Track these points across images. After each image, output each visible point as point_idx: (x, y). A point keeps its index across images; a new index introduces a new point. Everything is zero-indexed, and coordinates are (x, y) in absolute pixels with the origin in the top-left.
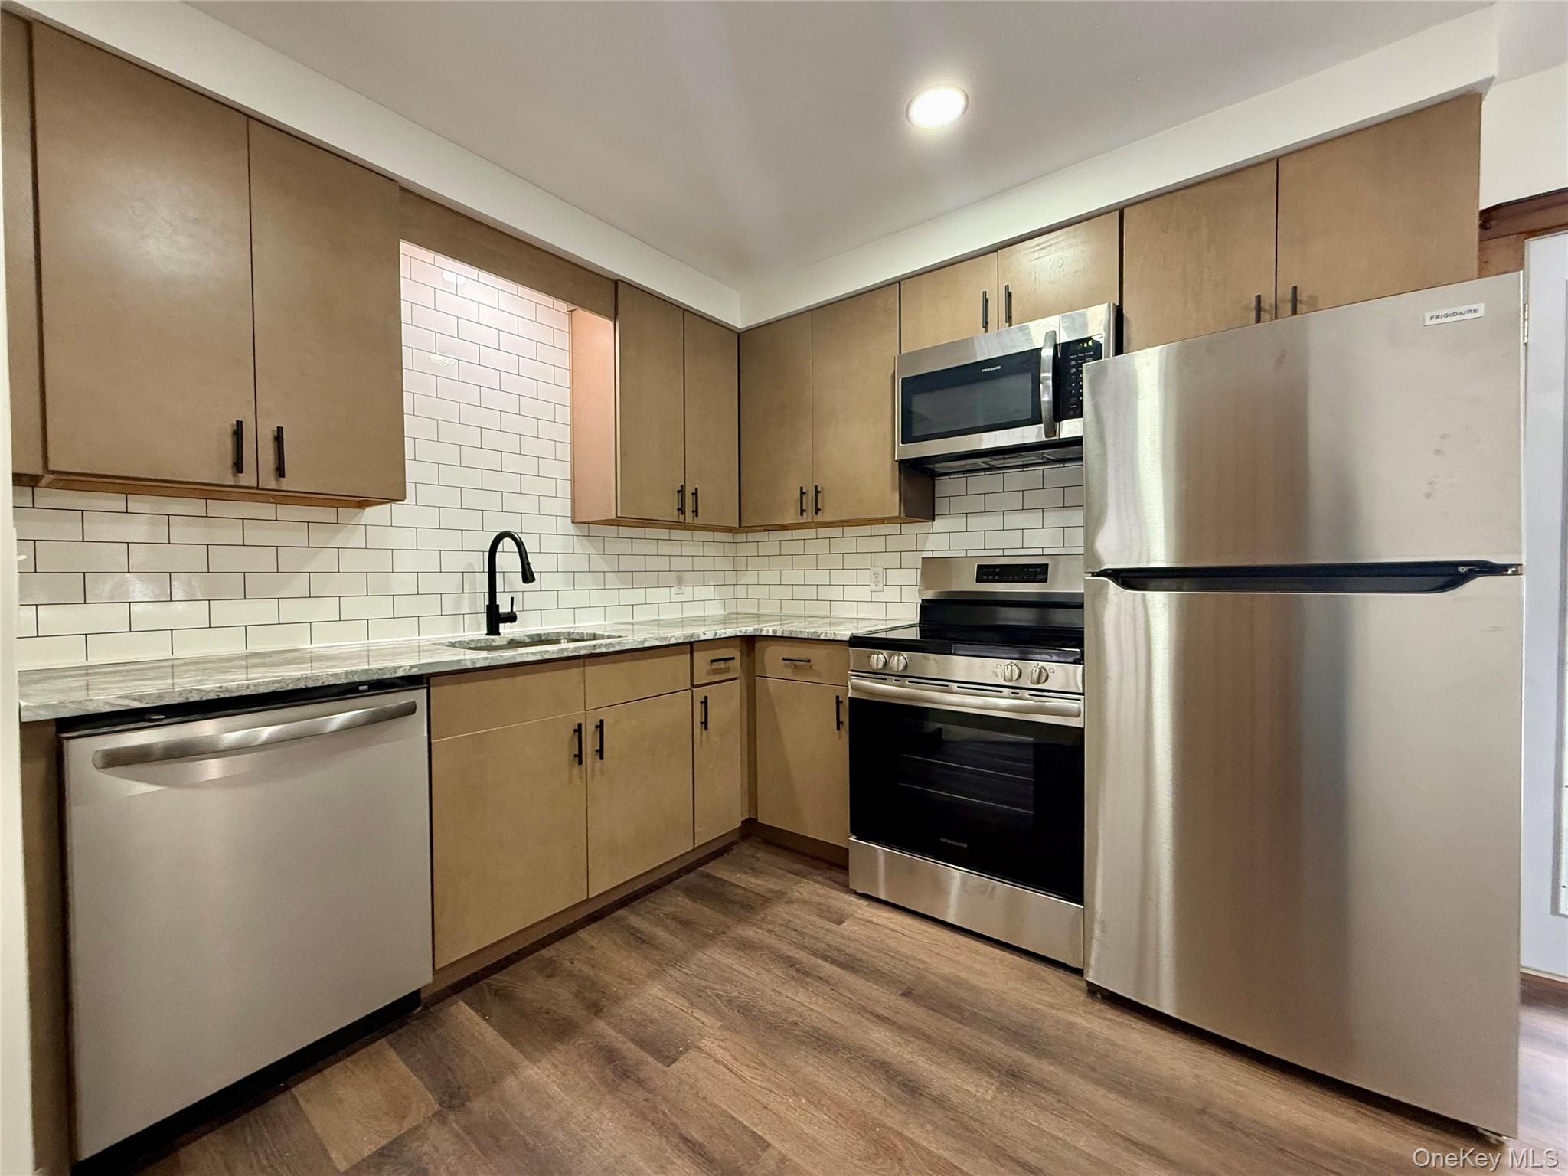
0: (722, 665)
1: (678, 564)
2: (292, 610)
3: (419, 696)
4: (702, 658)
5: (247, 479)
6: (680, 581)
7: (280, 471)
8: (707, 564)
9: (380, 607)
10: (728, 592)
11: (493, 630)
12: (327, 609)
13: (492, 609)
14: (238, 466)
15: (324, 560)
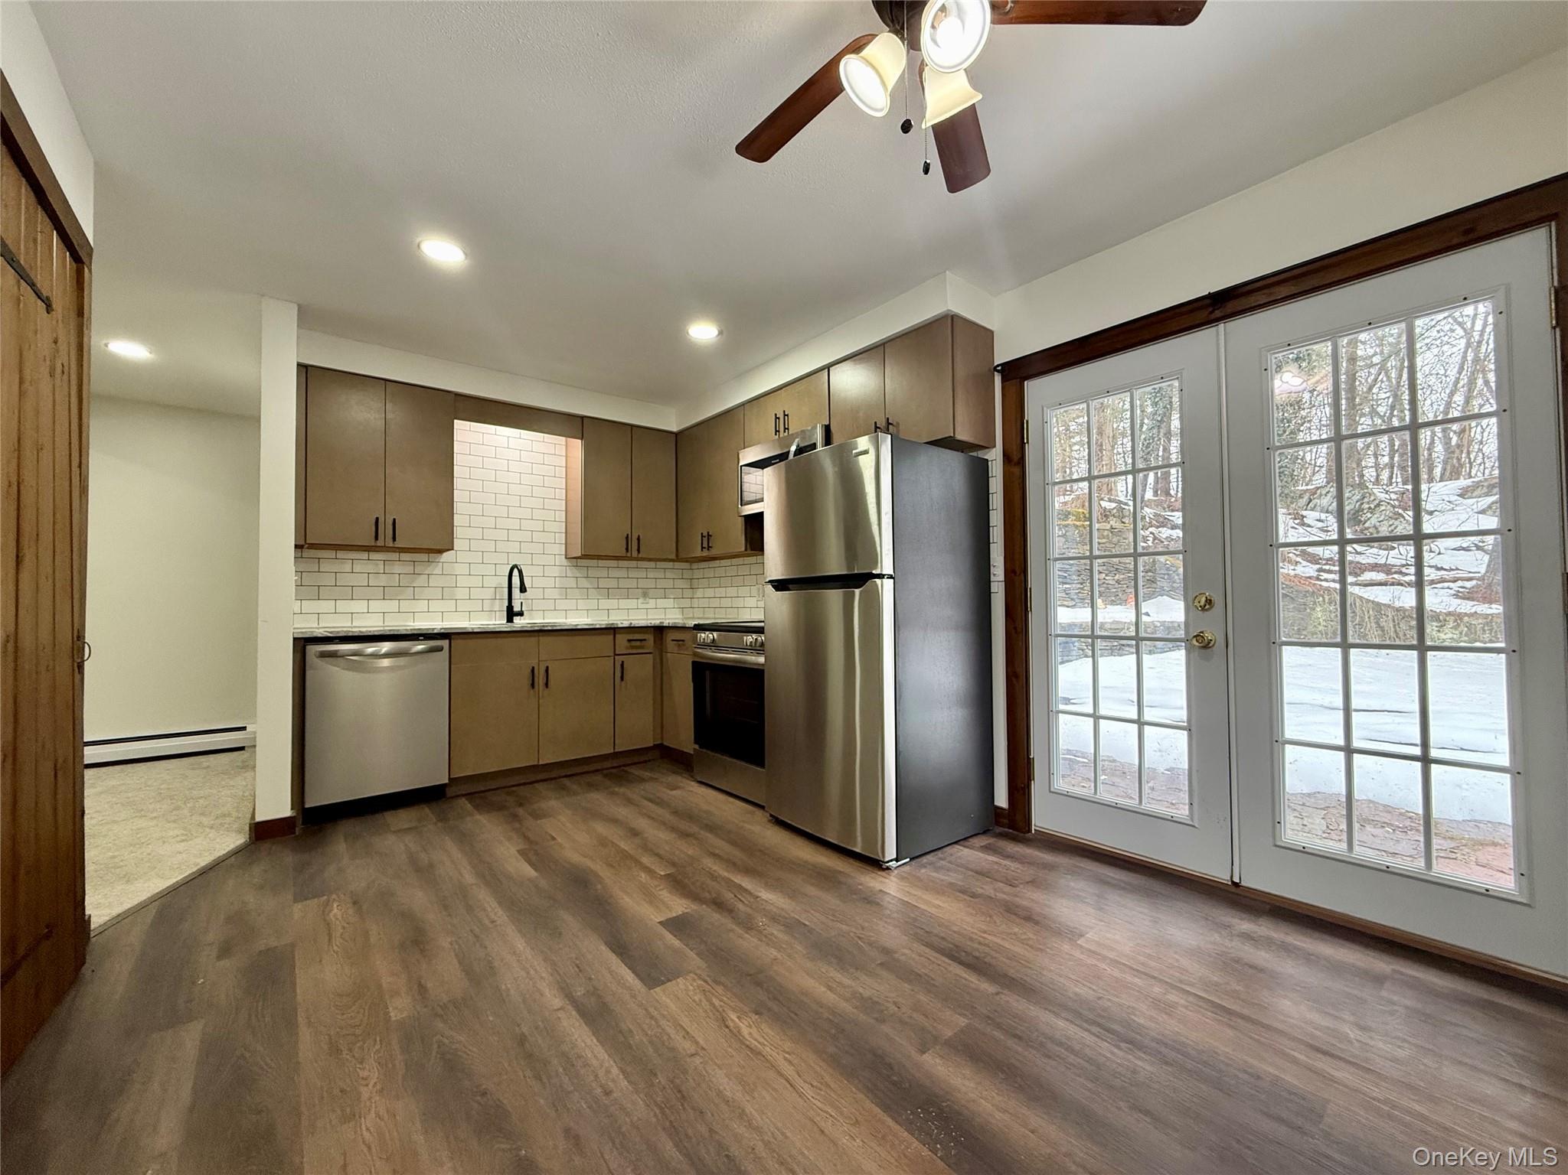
0: (638, 643)
2: (405, 605)
3: (445, 643)
4: (621, 639)
5: (380, 543)
7: (394, 539)
8: (669, 584)
9: (450, 605)
10: (686, 603)
11: (510, 620)
12: (422, 605)
13: (510, 608)
14: (376, 538)
15: (421, 580)
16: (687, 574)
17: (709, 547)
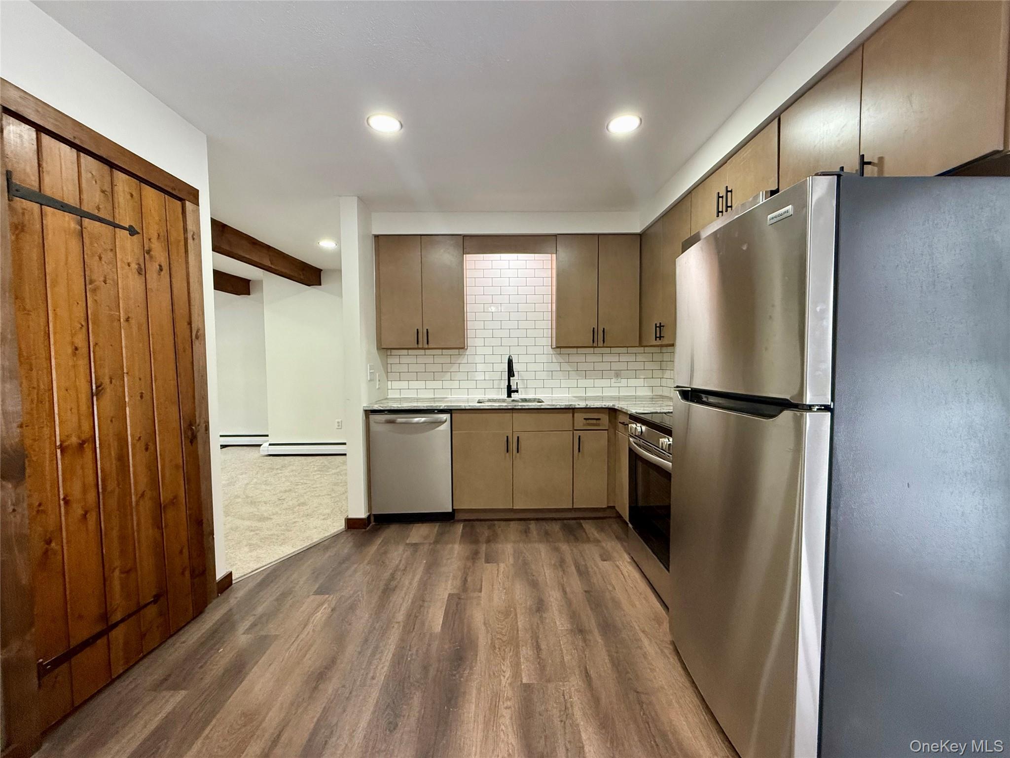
0: (594, 422)
1: (615, 366)
2: (447, 384)
4: (579, 417)
5: (420, 346)
6: (618, 375)
7: (428, 343)
8: (640, 366)
9: (472, 384)
10: (657, 382)
11: (509, 396)
12: (456, 384)
13: (509, 387)
14: (418, 343)
15: (455, 368)
16: (657, 357)
17: (660, 337)
